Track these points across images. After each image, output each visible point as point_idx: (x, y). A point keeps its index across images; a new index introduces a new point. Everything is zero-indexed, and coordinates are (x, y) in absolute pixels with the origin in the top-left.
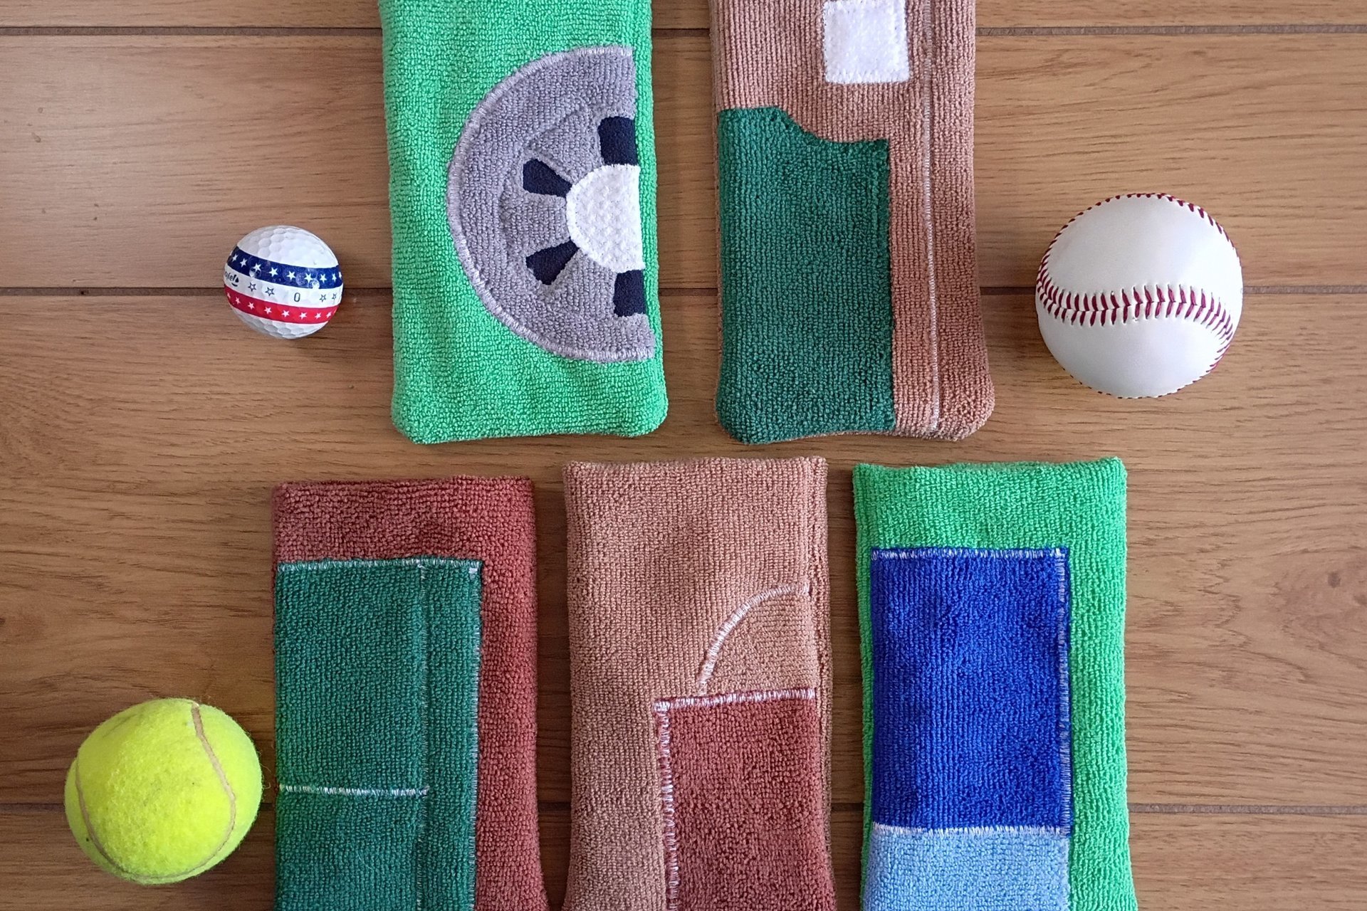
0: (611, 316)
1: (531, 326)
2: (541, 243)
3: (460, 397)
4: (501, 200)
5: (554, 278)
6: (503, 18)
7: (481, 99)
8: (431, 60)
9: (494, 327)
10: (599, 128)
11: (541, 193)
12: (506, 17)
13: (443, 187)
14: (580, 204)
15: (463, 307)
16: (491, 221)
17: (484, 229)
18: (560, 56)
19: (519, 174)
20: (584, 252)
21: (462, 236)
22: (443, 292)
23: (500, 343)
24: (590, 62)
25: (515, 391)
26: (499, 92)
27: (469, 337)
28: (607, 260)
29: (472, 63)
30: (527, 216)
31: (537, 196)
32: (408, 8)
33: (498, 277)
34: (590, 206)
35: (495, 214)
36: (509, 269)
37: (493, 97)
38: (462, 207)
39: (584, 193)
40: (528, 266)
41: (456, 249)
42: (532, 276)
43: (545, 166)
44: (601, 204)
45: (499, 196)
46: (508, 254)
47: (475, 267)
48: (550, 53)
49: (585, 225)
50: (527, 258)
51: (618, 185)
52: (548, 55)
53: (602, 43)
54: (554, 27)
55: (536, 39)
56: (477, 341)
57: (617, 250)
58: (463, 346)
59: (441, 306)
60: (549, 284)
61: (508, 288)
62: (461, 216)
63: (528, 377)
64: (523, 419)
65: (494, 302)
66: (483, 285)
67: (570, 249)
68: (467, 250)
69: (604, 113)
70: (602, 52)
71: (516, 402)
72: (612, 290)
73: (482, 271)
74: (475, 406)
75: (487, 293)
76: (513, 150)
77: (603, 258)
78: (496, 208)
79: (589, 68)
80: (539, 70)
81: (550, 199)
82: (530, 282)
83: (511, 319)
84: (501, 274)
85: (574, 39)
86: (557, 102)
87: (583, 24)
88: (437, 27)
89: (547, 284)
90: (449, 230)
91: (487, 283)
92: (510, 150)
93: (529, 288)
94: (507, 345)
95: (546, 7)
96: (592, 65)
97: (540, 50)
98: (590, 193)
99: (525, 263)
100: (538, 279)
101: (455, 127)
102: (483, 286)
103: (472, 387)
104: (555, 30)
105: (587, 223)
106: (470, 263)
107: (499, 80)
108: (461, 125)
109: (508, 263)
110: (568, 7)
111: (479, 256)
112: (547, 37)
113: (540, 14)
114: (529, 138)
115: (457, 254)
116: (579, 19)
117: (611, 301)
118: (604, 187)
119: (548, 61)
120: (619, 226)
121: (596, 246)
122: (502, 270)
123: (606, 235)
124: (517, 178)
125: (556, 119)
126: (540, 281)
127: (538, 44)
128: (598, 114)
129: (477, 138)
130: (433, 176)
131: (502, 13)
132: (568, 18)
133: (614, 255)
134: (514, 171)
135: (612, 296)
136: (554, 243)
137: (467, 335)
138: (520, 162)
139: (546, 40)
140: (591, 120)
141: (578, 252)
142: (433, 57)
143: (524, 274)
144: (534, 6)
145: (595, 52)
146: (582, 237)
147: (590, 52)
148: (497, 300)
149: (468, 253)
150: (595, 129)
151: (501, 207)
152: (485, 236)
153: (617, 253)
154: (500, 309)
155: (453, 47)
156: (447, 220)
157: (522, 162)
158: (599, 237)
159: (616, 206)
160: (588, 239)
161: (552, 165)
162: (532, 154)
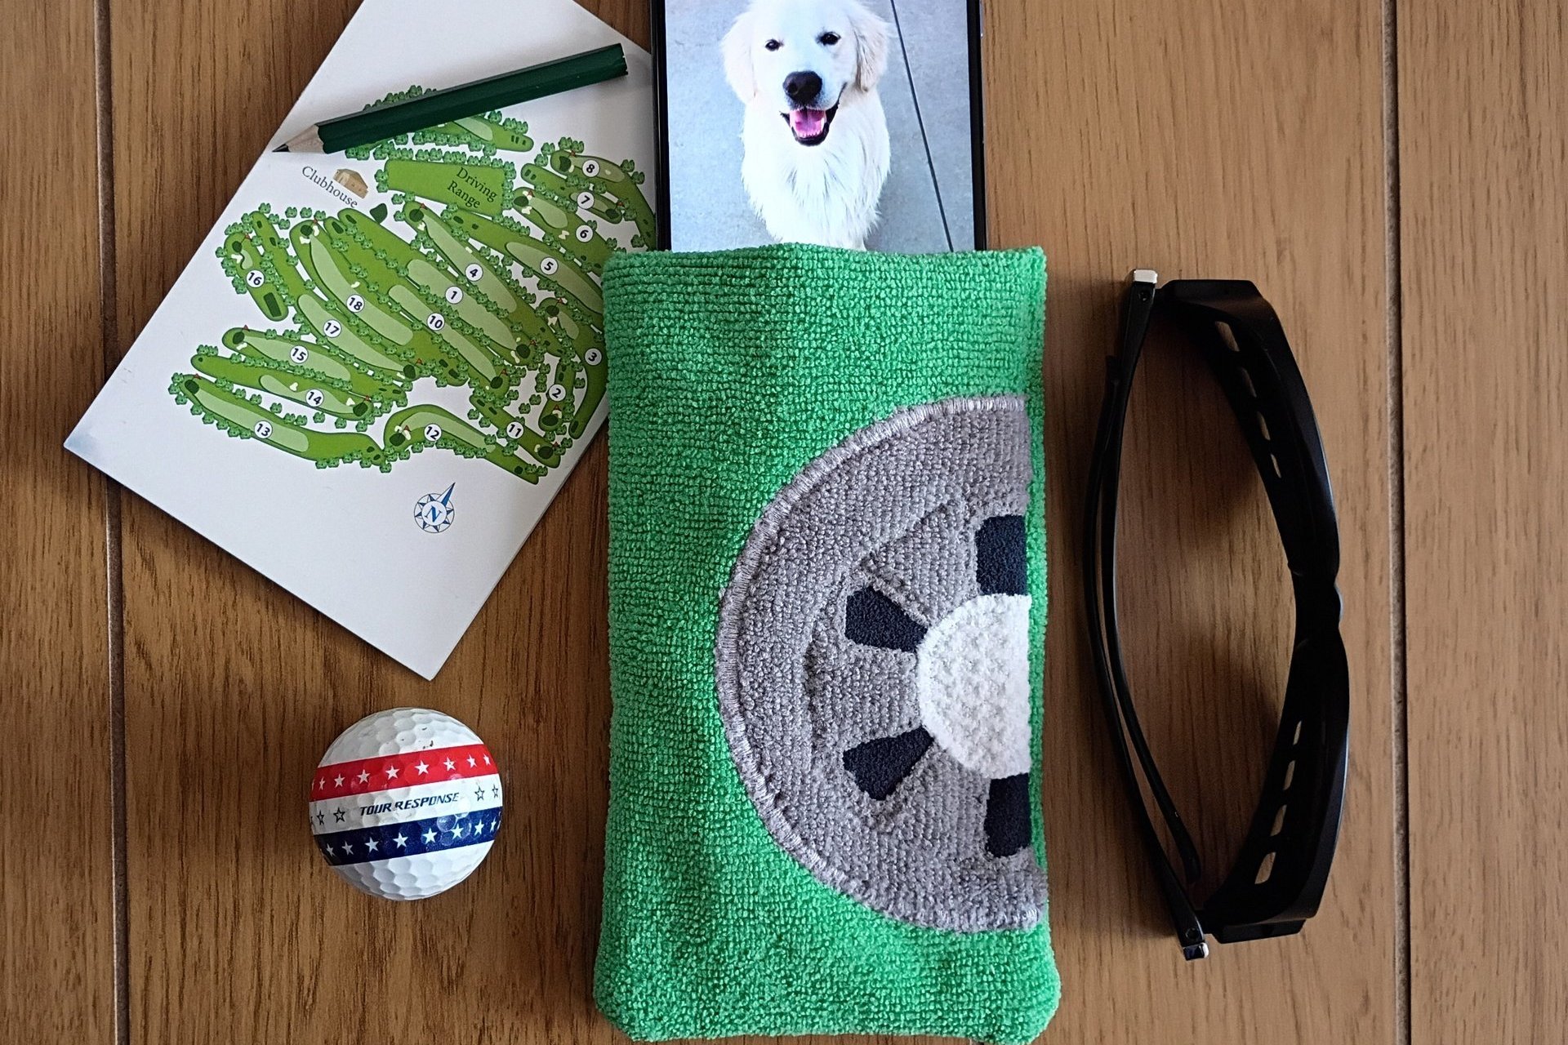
0: (981, 855)
1: (848, 868)
2: (873, 732)
3: (719, 978)
4: (809, 656)
5: (891, 790)
6: (824, 349)
7: (784, 484)
8: (700, 415)
9: (786, 873)
10: (978, 534)
11: (875, 645)
12: (829, 347)
13: (709, 632)
14: (940, 663)
15: (735, 839)
16: (789, 693)
17: (778, 707)
18: (921, 414)
19: (840, 612)
20: (944, 747)
21: (738, 719)
22: (704, 812)
23: (794, 899)
24: (973, 426)
25: (810, 975)
26: (816, 476)
27: (743, 888)
28: (976, 758)
29: (771, 422)
30: (851, 687)
31: (868, 652)
32: (665, 331)
33: (797, 788)
34: (955, 668)
35: (797, 681)
36: (816, 772)
37: (805, 486)
38: (741, 666)
39: (946, 644)
40: (847, 767)
41: (727, 741)
42: (853, 784)
43: (887, 600)
44: (975, 664)
45: (804, 651)
46: (814, 747)
47: (759, 770)
48: (905, 408)
49: (946, 700)
50: (845, 753)
51: (1005, 631)
52: (902, 412)
53: (990, 391)
54: (912, 363)
55: (881, 383)
56: (755, 894)
57: (995, 742)
58: (732, 901)
59: (697, 833)
60: (881, 798)
61: (814, 807)
62: (740, 686)
63: (840, 954)
64: (821, 1017)
65: (788, 827)
66: (770, 799)
67: (921, 740)
68: (745, 742)
69: (989, 509)
70: (990, 406)
71: (810, 991)
72: (983, 809)
73: (769, 779)
74: (743, 995)
75: (777, 814)
76: (833, 575)
77: (970, 754)
78: (800, 671)
79: (972, 436)
80: (887, 440)
81: (892, 657)
82: (849, 795)
83: (815, 857)
84: (803, 782)
85: (946, 384)
86: (915, 494)
87: (958, 357)
88: (711, 360)
89: (878, 799)
90: (718, 708)
91: (779, 797)
92: (829, 576)
93: (848, 804)
94: (805, 902)
95: (899, 330)
96: (976, 431)
97: (889, 402)
98: (957, 644)
99: (842, 762)
100: (862, 790)
101: (735, 531)
102: (771, 801)
103: (740, 965)
104: (914, 367)
105: (949, 695)
106: (750, 765)
107: (818, 453)
108: (746, 527)
109: (813, 761)
110: (935, 329)
111: (767, 753)
112: (899, 380)
113: (888, 341)
114: (863, 554)
115: (730, 749)
116: (953, 349)
117: (981, 829)
118: (981, 634)
119: (903, 423)
120: (1003, 703)
121: (960, 733)
122: (804, 776)
123: (980, 717)
124: (837, 619)
125: (911, 522)
126: (866, 794)
127: (885, 393)
128: (980, 512)
129: (775, 553)
130: (691, 613)
131: (823, 341)
132: (936, 348)
133: (989, 750)
134: (831, 609)
135: (983, 820)
136: (893, 732)
137: (740, 885)
138: (842, 594)
139: (899, 385)
140: (967, 522)
141: (934, 749)
142: (703, 411)
143: (839, 781)
144: (878, 329)
145: (979, 407)
146: (940, 718)
147: (971, 405)
148: (793, 827)
149: (747, 747)
150: (972, 537)
151: (808, 668)
152: (778, 718)
153: (996, 747)
154: (798, 840)
155: (738, 393)
156: (715, 689)
157: (848, 592)
158: (967, 721)
159: (1000, 668)
160: (948, 723)
161: (899, 598)
162: (864, 578)
